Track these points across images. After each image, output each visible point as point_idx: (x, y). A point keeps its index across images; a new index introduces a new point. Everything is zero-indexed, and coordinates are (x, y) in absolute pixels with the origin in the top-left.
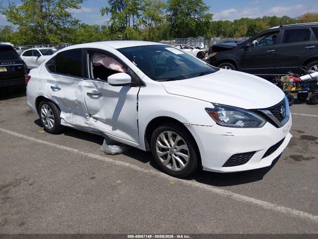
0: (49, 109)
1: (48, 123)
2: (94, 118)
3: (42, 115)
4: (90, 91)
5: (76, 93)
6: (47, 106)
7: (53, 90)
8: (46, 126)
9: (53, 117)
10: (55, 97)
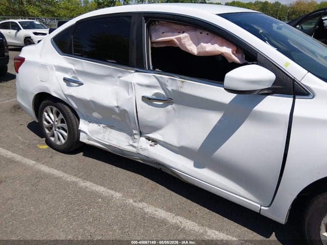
0: (57, 114)
1: (56, 135)
2: (149, 139)
3: (45, 123)
4: (149, 93)
5: (117, 94)
6: (55, 109)
7: (69, 85)
8: (52, 139)
9: (66, 128)
10: (72, 97)
